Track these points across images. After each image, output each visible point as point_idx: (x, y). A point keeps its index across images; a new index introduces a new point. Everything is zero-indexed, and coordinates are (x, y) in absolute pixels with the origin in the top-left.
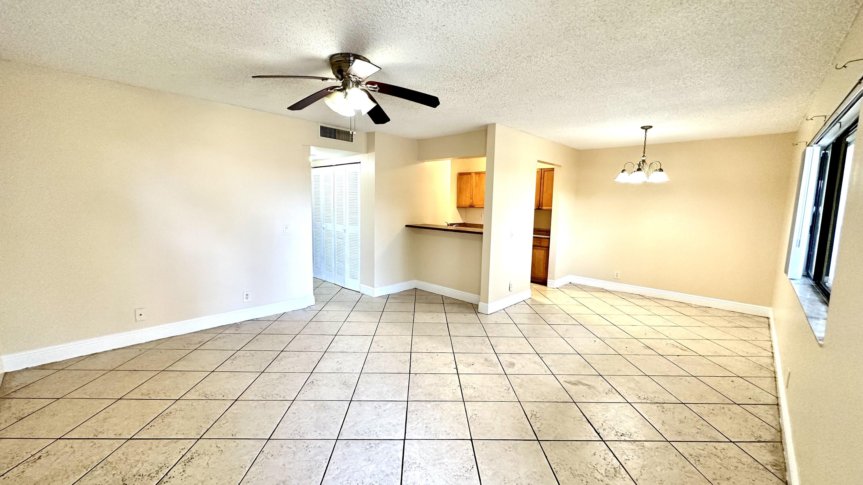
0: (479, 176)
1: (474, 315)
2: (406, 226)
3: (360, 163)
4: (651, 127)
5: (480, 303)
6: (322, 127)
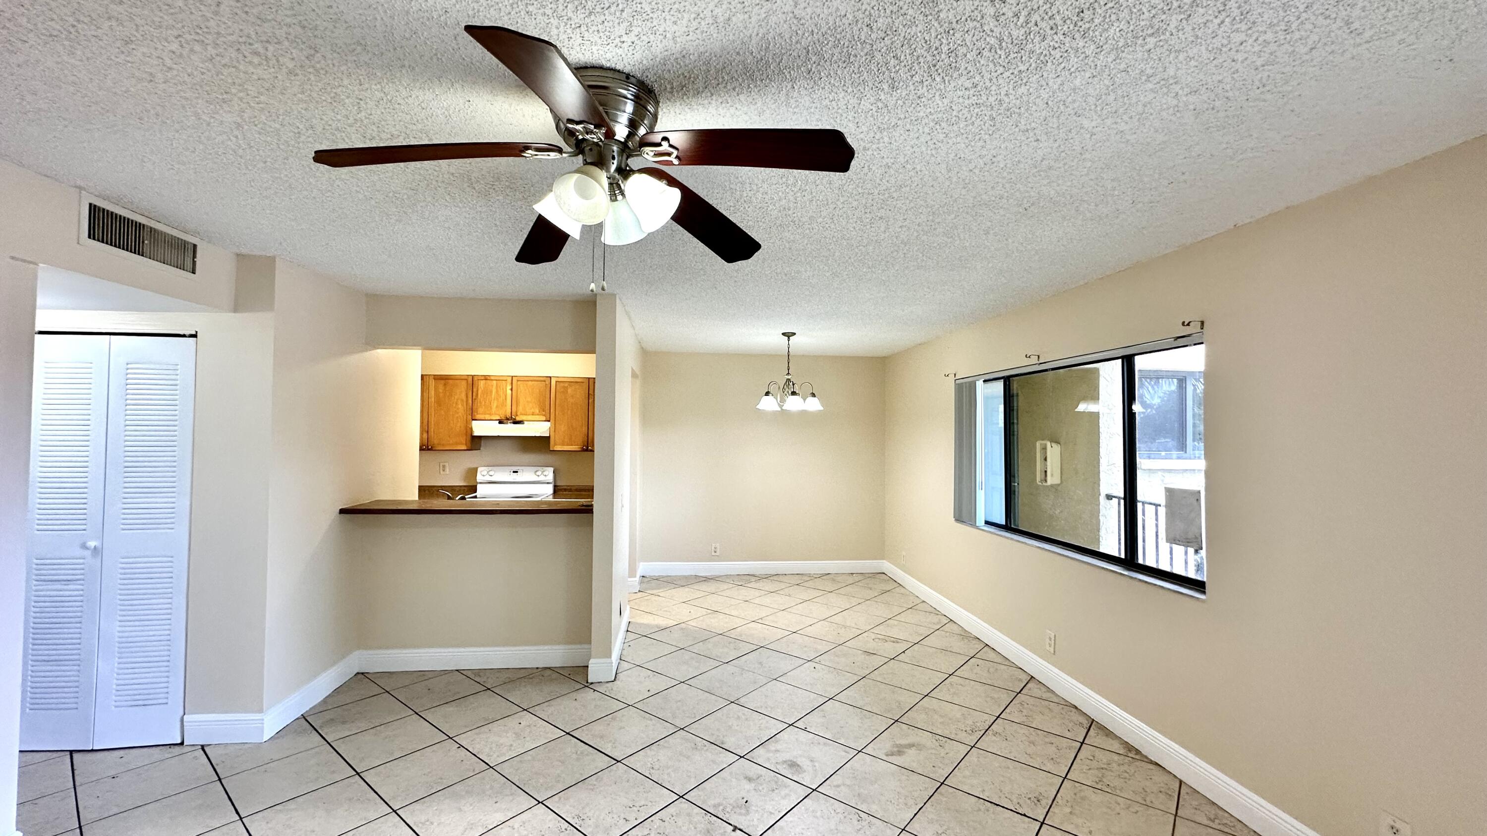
0: (445, 385)
1: (588, 694)
2: (342, 511)
3: (194, 336)
4: (795, 334)
5: (592, 661)
6: (94, 210)
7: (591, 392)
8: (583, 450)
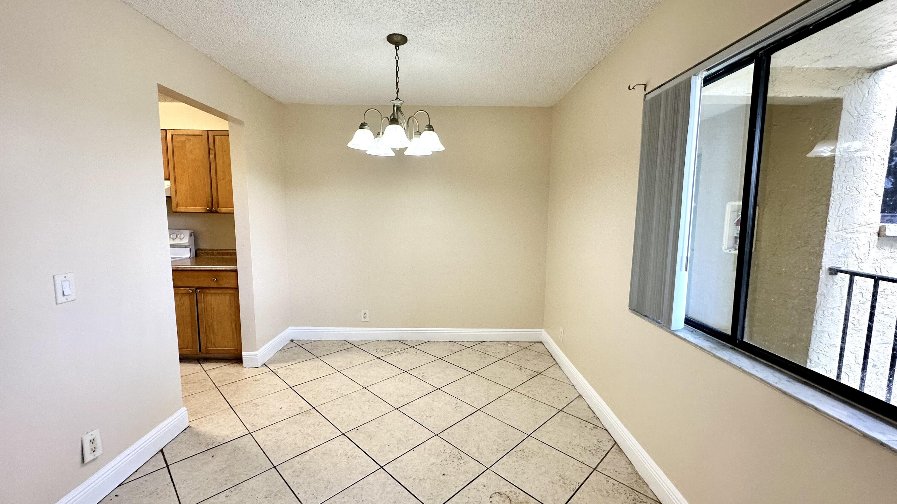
7: (211, 146)
8: (210, 211)
